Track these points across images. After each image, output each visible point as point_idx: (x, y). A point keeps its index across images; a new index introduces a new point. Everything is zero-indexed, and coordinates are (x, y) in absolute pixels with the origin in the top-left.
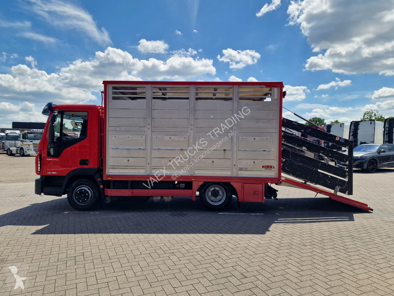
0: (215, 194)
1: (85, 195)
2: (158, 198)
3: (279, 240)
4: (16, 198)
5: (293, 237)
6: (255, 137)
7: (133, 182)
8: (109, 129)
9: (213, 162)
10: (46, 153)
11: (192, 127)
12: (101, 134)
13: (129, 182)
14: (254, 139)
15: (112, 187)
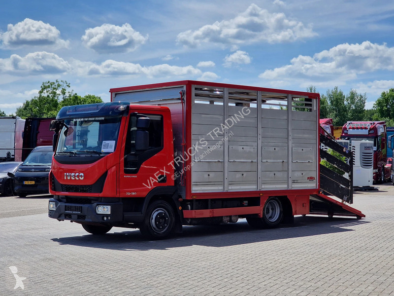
8: (192, 138)
10: (123, 168)
11: (260, 137)
12: (183, 144)
13: (210, 201)
14: (302, 150)
15: (194, 207)
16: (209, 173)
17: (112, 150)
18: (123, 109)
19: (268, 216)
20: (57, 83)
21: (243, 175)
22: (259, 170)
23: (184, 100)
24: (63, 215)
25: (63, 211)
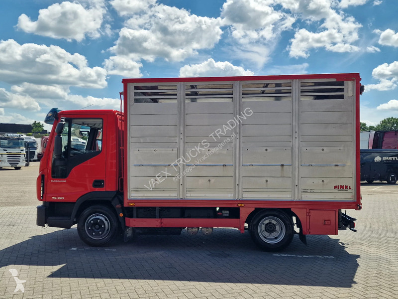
0: (270, 228)
1: (100, 227)
2: (194, 230)
3: (362, 294)
4: (5, 228)
5: (381, 290)
6: (323, 148)
7: (162, 208)
8: (131, 140)
9: (267, 181)
11: (237, 136)
13: (157, 209)
14: (323, 150)
15: (135, 215)
21: (209, 181)
22: (237, 175)
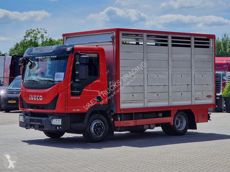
9: (182, 94)
10: (69, 91)
11: (170, 67)
12: (114, 74)
13: (134, 114)
14: (202, 76)
15: (122, 119)
16: (133, 94)
17: (62, 79)
18: (70, 50)
19: (177, 127)
20: (38, 30)
21: (158, 95)
22: (170, 91)
23: (114, 42)
24: (29, 125)
25: (28, 122)
